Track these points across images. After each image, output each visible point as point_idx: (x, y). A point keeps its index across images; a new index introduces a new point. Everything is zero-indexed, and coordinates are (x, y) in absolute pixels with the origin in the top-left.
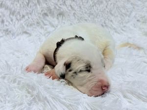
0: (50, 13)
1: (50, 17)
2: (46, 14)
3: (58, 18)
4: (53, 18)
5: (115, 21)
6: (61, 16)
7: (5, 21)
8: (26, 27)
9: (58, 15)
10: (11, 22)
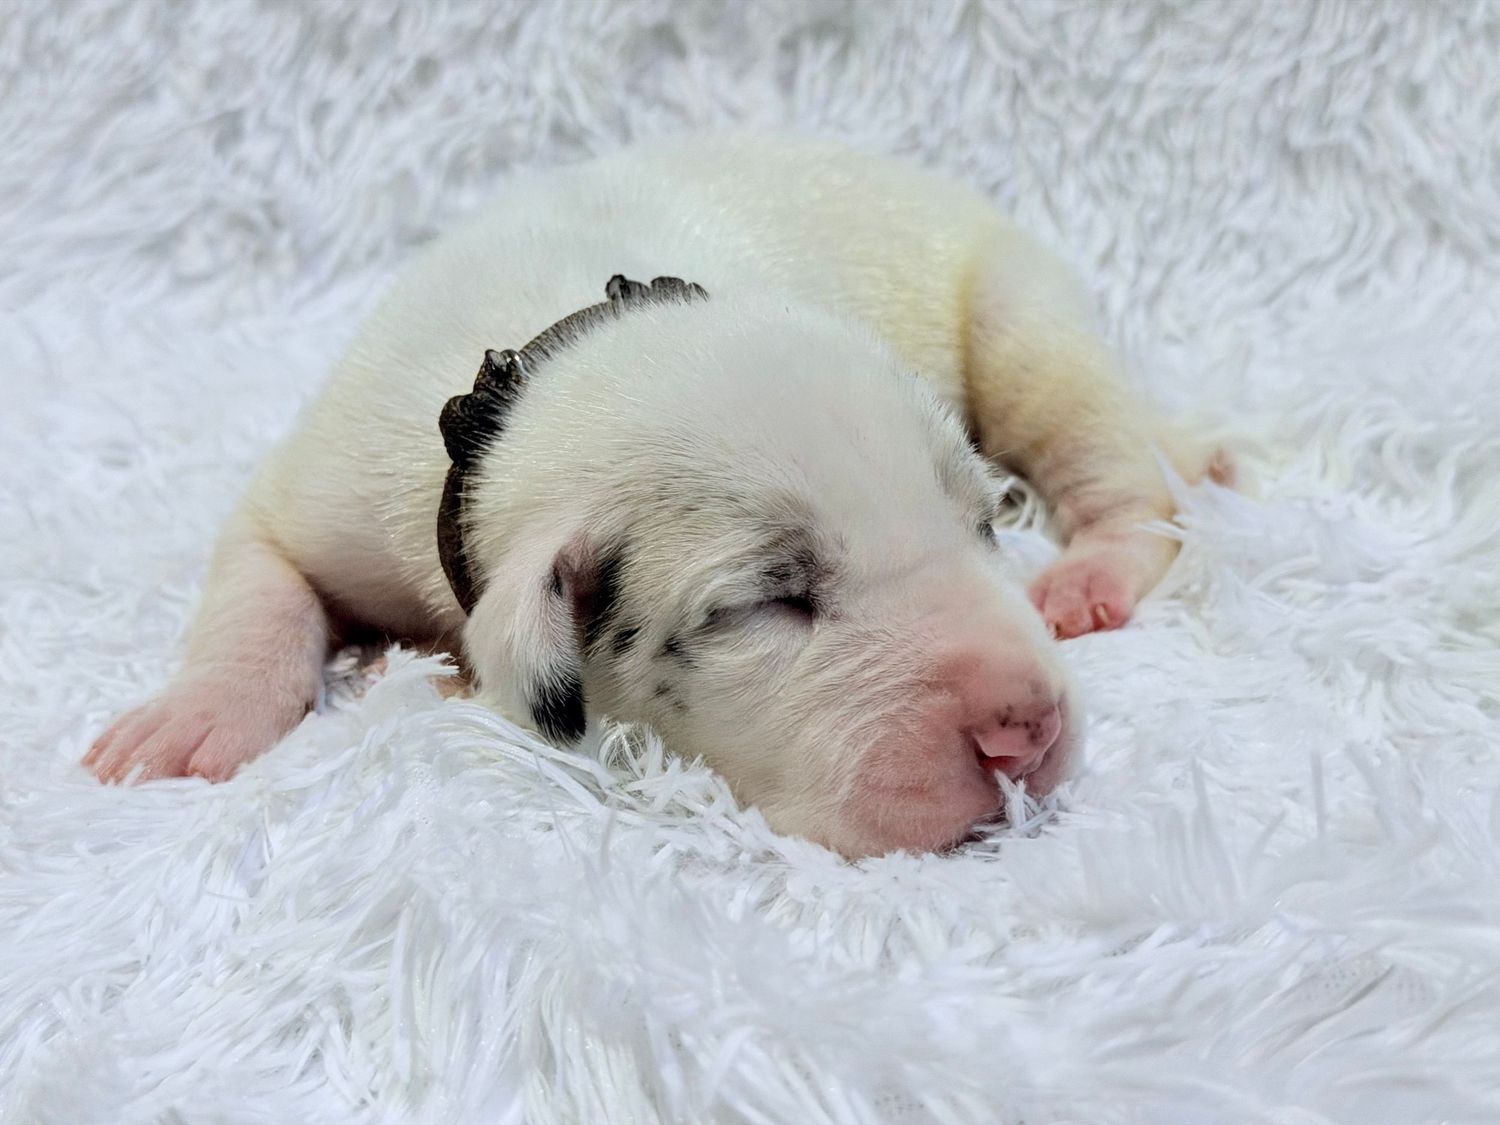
0: (708, 24)
1: (698, 63)
2: (666, 39)
3: (786, 82)
4: (739, 74)
5: (1463, 93)
6: (829, 48)
7: (250, 122)
8: (430, 186)
9: (789, 46)
10: (304, 137)
